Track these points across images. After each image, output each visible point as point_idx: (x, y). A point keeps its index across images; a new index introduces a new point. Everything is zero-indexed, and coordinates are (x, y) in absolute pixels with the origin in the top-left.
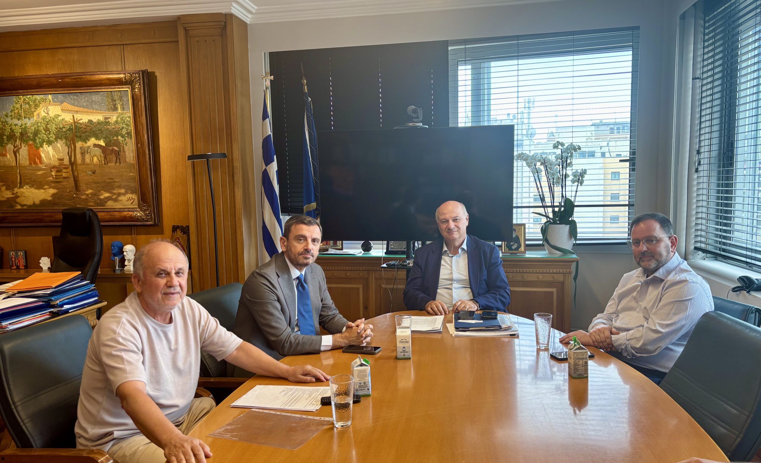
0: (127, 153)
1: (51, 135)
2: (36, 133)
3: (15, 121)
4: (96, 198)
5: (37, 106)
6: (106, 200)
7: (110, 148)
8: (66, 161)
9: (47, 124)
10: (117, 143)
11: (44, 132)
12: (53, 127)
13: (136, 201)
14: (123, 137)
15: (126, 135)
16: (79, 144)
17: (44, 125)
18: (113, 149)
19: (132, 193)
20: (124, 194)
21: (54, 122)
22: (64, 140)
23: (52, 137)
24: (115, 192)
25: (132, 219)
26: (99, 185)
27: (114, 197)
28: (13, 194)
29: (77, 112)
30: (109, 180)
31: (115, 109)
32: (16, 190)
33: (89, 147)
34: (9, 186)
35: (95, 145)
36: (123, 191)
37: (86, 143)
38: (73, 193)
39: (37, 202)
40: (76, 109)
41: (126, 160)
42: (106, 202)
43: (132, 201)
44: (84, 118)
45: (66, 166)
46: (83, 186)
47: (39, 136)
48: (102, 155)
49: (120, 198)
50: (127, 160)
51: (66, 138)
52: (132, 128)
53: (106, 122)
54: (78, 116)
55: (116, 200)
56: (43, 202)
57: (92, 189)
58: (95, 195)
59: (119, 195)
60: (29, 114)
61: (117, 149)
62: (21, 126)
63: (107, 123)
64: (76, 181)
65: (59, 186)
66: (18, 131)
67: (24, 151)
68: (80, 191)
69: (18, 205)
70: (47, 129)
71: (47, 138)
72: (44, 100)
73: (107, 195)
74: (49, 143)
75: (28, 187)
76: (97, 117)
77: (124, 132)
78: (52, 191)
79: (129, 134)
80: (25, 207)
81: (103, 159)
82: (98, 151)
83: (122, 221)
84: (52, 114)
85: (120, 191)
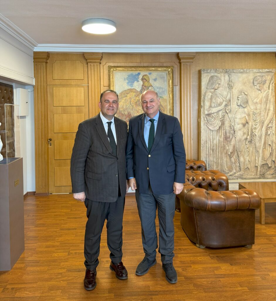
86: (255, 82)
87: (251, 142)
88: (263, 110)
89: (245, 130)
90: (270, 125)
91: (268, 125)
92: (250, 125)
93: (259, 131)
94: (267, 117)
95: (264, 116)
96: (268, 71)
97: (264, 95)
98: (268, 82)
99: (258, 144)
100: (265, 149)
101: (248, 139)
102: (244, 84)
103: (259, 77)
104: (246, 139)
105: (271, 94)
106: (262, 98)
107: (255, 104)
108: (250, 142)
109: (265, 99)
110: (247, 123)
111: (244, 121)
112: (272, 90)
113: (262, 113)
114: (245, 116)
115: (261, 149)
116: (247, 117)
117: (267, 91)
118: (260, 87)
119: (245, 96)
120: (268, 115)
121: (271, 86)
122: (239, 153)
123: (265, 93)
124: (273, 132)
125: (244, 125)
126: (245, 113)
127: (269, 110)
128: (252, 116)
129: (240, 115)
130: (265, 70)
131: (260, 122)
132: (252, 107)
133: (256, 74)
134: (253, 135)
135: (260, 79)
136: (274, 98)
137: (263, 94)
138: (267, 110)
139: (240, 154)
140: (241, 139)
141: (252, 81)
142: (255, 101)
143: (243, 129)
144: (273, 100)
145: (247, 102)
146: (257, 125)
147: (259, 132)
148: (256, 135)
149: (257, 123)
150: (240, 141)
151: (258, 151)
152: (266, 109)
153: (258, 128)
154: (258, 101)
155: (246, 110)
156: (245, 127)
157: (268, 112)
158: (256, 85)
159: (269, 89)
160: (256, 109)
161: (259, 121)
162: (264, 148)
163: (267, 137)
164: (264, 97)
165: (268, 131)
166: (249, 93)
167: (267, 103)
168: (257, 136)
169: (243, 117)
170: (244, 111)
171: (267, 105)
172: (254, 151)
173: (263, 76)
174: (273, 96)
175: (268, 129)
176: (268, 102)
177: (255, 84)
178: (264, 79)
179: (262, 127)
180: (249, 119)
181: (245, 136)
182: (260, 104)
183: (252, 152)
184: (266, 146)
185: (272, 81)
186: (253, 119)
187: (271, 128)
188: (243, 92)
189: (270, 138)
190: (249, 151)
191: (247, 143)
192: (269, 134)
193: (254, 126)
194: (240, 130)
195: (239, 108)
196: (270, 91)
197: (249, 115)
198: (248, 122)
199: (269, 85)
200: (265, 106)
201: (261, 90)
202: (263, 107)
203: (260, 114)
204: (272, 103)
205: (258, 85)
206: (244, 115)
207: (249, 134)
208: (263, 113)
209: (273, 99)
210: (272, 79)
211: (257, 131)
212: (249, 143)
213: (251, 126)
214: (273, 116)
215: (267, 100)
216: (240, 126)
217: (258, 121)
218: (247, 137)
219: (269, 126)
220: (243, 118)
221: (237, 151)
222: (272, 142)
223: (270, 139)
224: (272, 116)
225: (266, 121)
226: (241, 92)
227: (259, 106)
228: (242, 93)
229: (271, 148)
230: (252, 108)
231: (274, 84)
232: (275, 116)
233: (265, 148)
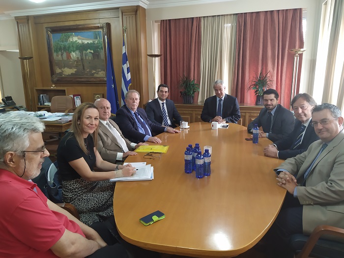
0: (101, 56)
1: (74, 48)
2: (69, 47)
3: (61, 43)
4: (90, 73)
5: (69, 37)
8: (80, 58)
9: (73, 44)
10: (98, 52)
12: (75, 46)
13: (105, 74)
14: (100, 49)
16: (84, 52)
18: (96, 54)
19: (103, 71)
20: (101, 71)
21: (75, 43)
22: (79, 50)
24: (97, 70)
25: (103, 81)
26: (91, 68)
27: (97, 72)
28: (61, 71)
29: (83, 39)
30: (95, 66)
31: (97, 38)
32: (62, 69)
33: (88, 53)
35: (90, 52)
37: (87, 51)
38: (82, 71)
39: (70, 74)
40: (83, 38)
43: (103, 74)
44: (86, 42)
45: (80, 60)
46: (86, 68)
47: (70, 49)
49: (99, 73)
50: (102, 58)
52: (103, 46)
53: (94, 43)
54: (84, 41)
55: (97, 74)
56: (72, 74)
57: (89, 69)
58: (90, 71)
59: (99, 71)
60: (66, 40)
64: (83, 66)
66: (62, 46)
67: (65, 54)
68: (85, 70)
69: (63, 75)
70: (73, 46)
72: (72, 35)
73: (94, 71)
74: (74, 51)
75: (67, 68)
76: (90, 41)
77: (100, 47)
78: (75, 70)
79: (102, 48)
80: (66, 76)
81: (93, 58)
82: (91, 55)
83: (100, 82)
84: (74, 41)
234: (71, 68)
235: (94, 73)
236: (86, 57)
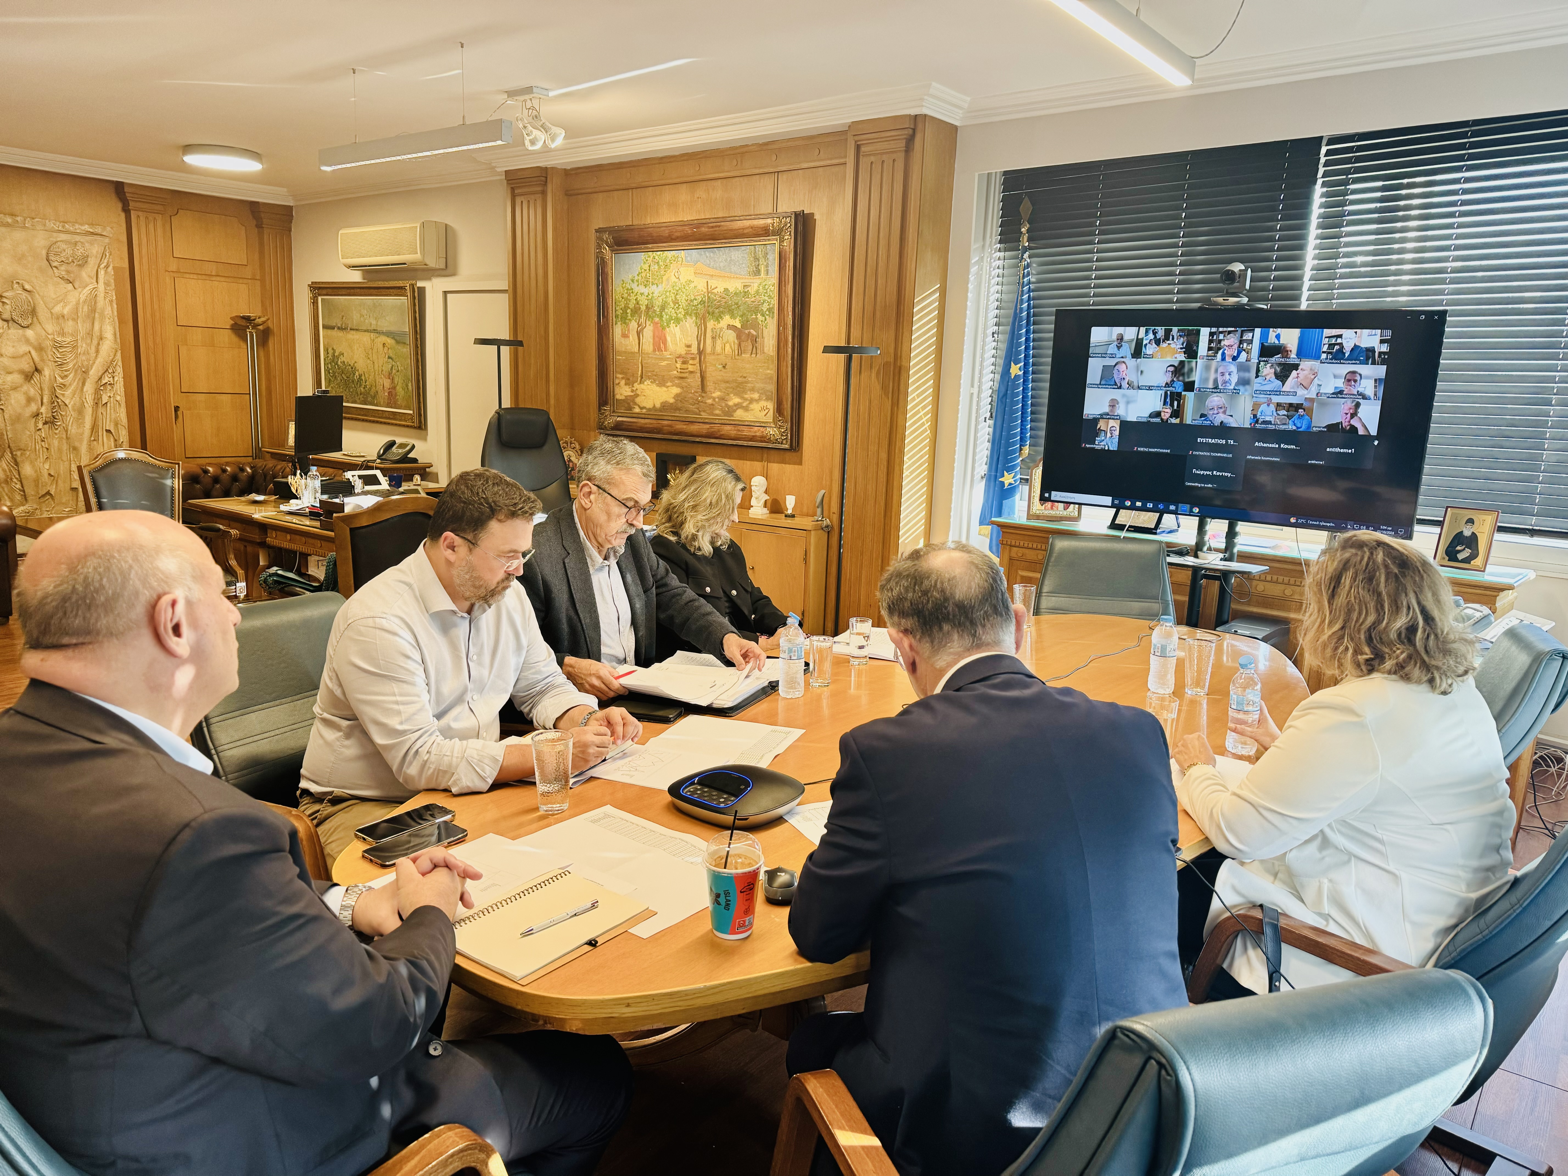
0: (766, 340)
1: (680, 310)
2: (664, 307)
3: (642, 289)
4: (723, 405)
5: (667, 268)
6: (735, 408)
7: (747, 331)
8: (694, 349)
9: (677, 294)
10: (755, 325)
11: (672, 306)
12: (682, 299)
13: (771, 413)
14: (763, 315)
15: (767, 313)
16: (711, 324)
17: (673, 295)
18: (749, 332)
19: (767, 399)
20: (757, 401)
21: (684, 290)
22: (694, 318)
23: (680, 313)
24: (746, 396)
25: (763, 439)
26: (728, 385)
27: (745, 404)
28: (633, 391)
29: (712, 276)
30: (740, 379)
31: (757, 272)
32: (636, 385)
33: (721, 329)
34: (628, 379)
35: (730, 327)
36: (756, 396)
37: (719, 322)
38: (697, 395)
39: (658, 404)
40: (712, 271)
41: (763, 350)
42: (735, 411)
43: (767, 411)
44: (720, 286)
45: (693, 356)
46: (710, 385)
47: (666, 310)
48: (736, 341)
49: (752, 406)
50: (766, 350)
51: (697, 315)
52: (775, 302)
54: (713, 283)
55: (746, 409)
56: (665, 405)
57: (720, 390)
58: (723, 399)
59: (752, 401)
60: (658, 279)
61: (754, 333)
62: (647, 296)
63: (746, 294)
64: (703, 378)
65: (684, 384)
66: (643, 301)
67: (648, 331)
68: (705, 393)
69: (637, 407)
70: (676, 302)
71: (675, 315)
72: (677, 259)
73: (737, 400)
74: (678, 321)
75: (650, 383)
76: (735, 286)
77: (765, 307)
78: (676, 390)
79: (771, 310)
80: (644, 411)
81: (736, 346)
82: (731, 336)
83: (751, 440)
84: (683, 280)
85: (752, 396)
86: (50, 258)
87: (53, 423)
88: (82, 338)
89: (32, 390)
90: (106, 380)
91: (100, 379)
92: (47, 376)
93: (74, 394)
94: (96, 356)
95: (87, 353)
96: (91, 230)
97: (83, 298)
98: (92, 262)
99: (73, 430)
100: (95, 443)
101: (44, 416)
102: (20, 259)
103: (64, 246)
104: (37, 415)
105: (102, 295)
106: (78, 303)
107: (58, 318)
108: (51, 422)
109: (86, 309)
110: (37, 370)
111: (27, 366)
112: (107, 284)
113: (79, 344)
114: (30, 352)
115: (85, 442)
116: (34, 353)
117: (91, 287)
118: (68, 272)
119: (25, 294)
120: (97, 351)
121: (102, 273)
122: (19, 453)
123: (86, 291)
124: (118, 398)
125: (28, 377)
126: (27, 341)
127: (101, 339)
128: (50, 353)
129: (13, 347)
130: (83, 228)
131: (76, 371)
132: (50, 327)
133: (55, 234)
134: (56, 403)
135: (69, 251)
136: (115, 306)
137: (80, 293)
138: (94, 337)
139: (21, 454)
140: (20, 414)
141: (44, 252)
142: (58, 309)
143: (25, 388)
144: (112, 311)
145: (33, 312)
146: (66, 376)
147: (73, 396)
148: (66, 405)
149: (66, 371)
150: (17, 419)
151: (75, 449)
152: (90, 334)
153: (70, 385)
154: (65, 312)
155: (29, 333)
156: (32, 382)
157: (99, 344)
158: (56, 267)
159: (97, 282)
160: (62, 333)
161: (74, 365)
162: (92, 439)
163: (101, 410)
164: (84, 302)
165: (101, 395)
166: (37, 288)
167: (94, 319)
168: (70, 406)
169: (22, 353)
170: (24, 336)
171: (93, 324)
172: (65, 447)
173: (76, 243)
174: (111, 301)
175: (102, 388)
176: (97, 315)
177: (55, 264)
178: (80, 251)
179: (84, 384)
180: (42, 360)
181: (34, 407)
182: (73, 319)
183: (60, 450)
184: (100, 434)
185: (106, 261)
186: (56, 362)
187: (109, 387)
188: (18, 283)
189: (108, 412)
190: (47, 449)
191: (40, 425)
192: (106, 403)
193: (59, 380)
194: (15, 388)
195: (9, 328)
196: (101, 286)
197: (40, 349)
198: (39, 368)
199: (97, 271)
200: (88, 325)
201: (74, 280)
202: (82, 327)
203: (75, 347)
204: (107, 321)
205: (63, 268)
206: (25, 348)
207: (45, 400)
208: (82, 347)
209: (110, 309)
210: (103, 255)
211: (68, 393)
212: (47, 426)
213: (50, 379)
214: (115, 355)
215: (93, 310)
216: (17, 378)
217: (71, 365)
218: (38, 409)
219: (104, 382)
220: (22, 356)
221: (9, 447)
222: (116, 424)
223: (108, 417)
224: (112, 355)
225: (94, 368)
226: (13, 282)
227: (69, 326)
228: (16, 286)
229: (112, 440)
230: (50, 331)
231: (110, 268)
232: (119, 354)
233: (94, 440)
234: (662, 383)
235: (738, 406)
236: (714, 346)
